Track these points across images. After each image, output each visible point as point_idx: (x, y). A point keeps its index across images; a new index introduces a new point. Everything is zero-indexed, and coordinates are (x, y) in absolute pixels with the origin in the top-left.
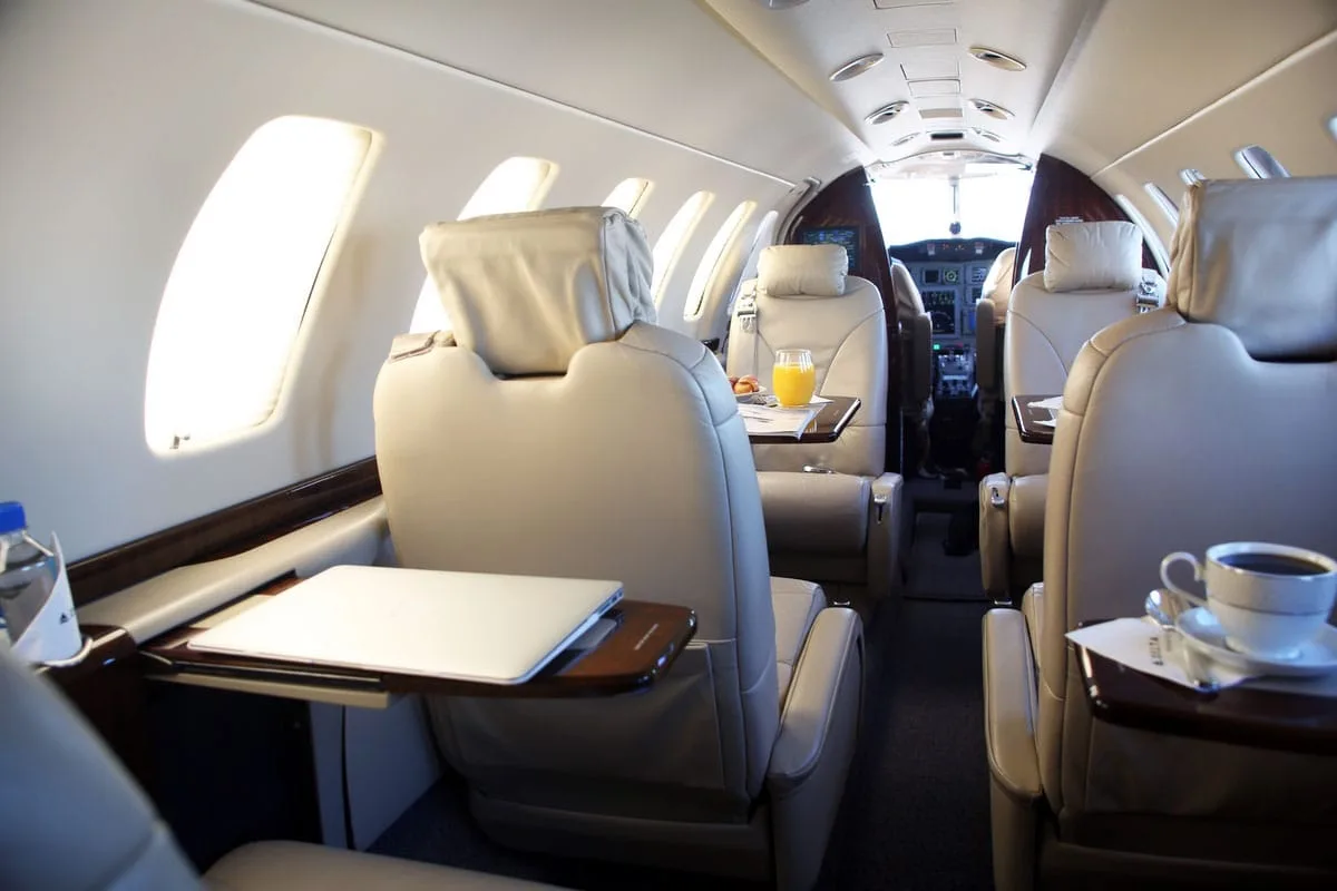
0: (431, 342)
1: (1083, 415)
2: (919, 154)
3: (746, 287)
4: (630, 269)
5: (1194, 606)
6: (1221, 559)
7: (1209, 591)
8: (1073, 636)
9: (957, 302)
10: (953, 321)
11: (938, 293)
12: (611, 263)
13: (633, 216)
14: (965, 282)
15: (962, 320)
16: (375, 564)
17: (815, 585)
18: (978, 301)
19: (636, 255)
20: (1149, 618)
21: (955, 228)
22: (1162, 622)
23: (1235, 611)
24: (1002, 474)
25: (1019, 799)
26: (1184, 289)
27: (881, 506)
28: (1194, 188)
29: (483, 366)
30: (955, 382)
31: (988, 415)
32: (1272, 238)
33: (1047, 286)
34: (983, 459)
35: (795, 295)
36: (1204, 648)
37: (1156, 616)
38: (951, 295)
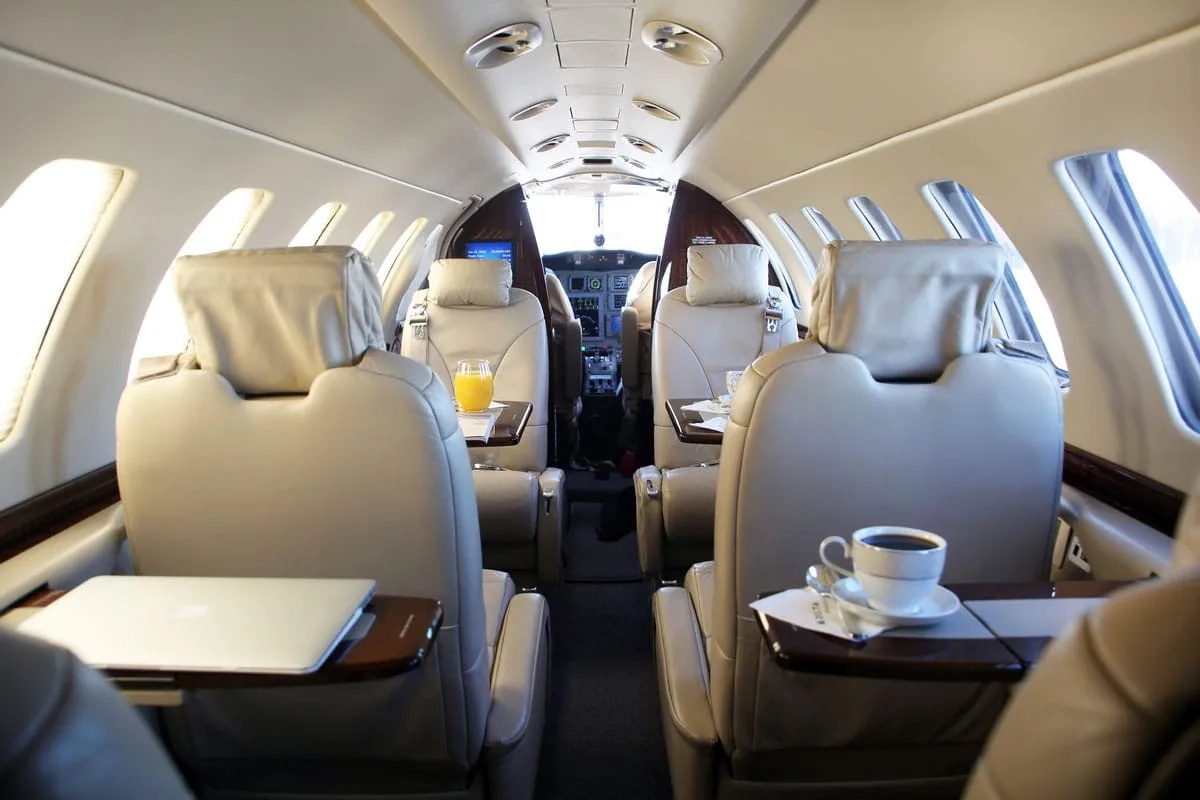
0: (176, 365)
1: (748, 426)
2: (571, 175)
3: (418, 296)
4: (365, 302)
5: (842, 577)
6: (863, 540)
7: (855, 565)
8: (754, 605)
9: (600, 308)
10: (597, 324)
11: (583, 299)
12: (351, 297)
13: (366, 254)
14: (608, 289)
15: (605, 324)
16: (114, 573)
17: (504, 575)
18: (623, 309)
19: (369, 289)
20: (809, 588)
21: (600, 240)
22: (820, 591)
23: (876, 579)
24: (651, 466)
25: (700, 747)
26: (823, 325)
27: (549, 499)
28: (831, 247)
29: (229, 388)
30: (601, 381)
31: (632, 412)
32: (888, 289)
33: (689, 299)
34: (628, 452)
35: (464, 305)
36: (853, 608)
37: (815, 587)
38: (595, 301)
